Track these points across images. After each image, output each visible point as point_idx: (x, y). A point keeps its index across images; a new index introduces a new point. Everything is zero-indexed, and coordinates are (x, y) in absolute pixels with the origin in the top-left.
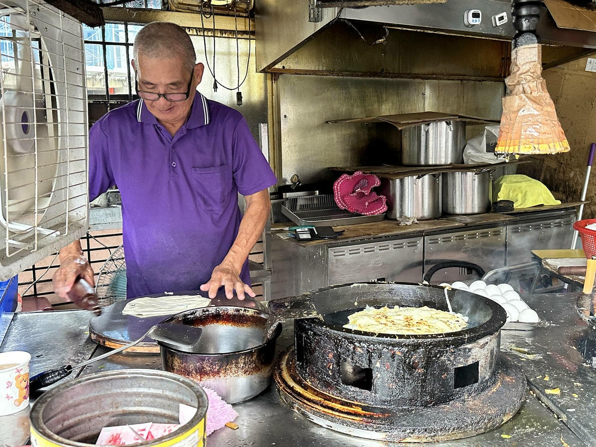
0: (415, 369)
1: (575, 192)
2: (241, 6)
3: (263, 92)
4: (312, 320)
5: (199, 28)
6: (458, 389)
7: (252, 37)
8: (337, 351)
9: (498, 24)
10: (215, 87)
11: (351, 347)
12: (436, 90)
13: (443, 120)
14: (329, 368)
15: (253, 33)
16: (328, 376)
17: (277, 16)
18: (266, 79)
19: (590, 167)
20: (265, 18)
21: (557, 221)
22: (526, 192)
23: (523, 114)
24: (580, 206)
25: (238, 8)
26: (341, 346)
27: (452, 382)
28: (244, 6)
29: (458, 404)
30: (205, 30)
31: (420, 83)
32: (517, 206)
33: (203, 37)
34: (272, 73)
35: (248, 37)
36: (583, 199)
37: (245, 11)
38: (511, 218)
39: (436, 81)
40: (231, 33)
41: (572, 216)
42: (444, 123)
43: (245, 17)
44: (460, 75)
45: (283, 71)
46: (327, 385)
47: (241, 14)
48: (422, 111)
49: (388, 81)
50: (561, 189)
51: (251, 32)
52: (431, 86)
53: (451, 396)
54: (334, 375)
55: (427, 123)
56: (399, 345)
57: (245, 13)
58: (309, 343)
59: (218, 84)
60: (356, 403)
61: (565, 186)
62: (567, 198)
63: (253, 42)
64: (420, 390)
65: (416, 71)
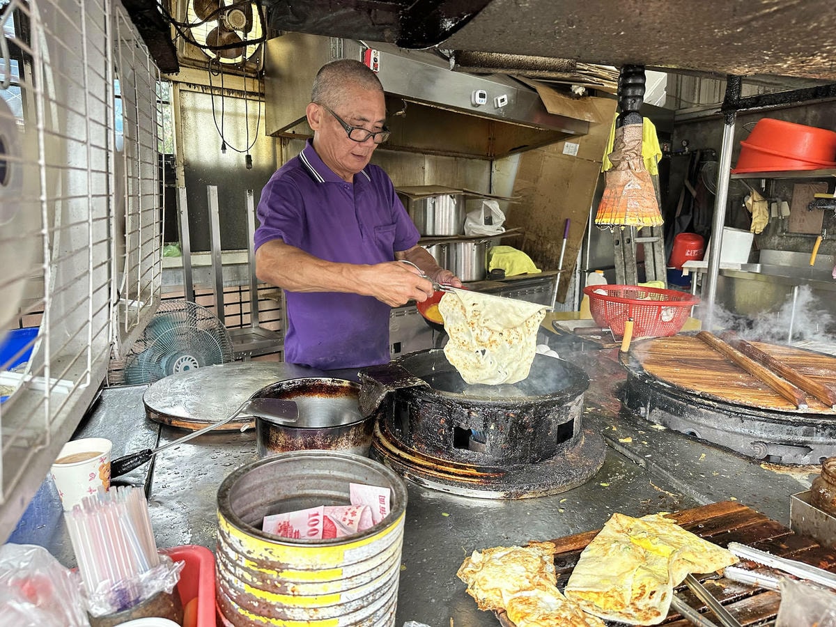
0: (526, 429)
1: (551, 261)
2: (250, 66)
3: (270, 156)
4: (419, 387)
5: (205, 86)
6: (559, 445)
7: (261, 99)
8: (450, 416)
9: (500, 106)
10: (224, 148)
11: (466, 411)
12: (435, 164)
13: (448, 194)
14: (441, 434)
15: (262, 95)
16: (439, 441)
17: (290, 80)
18: (274, 143)
19: (565, 240)
20: (276, 81)
21: (539, 287)
22: (513, 261)
23: (628, 188)
24: (557, 275)
25: (249, 68)
26: (455, 412)
27: (555, 440)
28: (253, 66)
29: (559, 458)
30: (212, 88)
31: (421, 157)
32: (507, 274)
33: (211, 96)
34: (281, 138)
35: (257, 98)
36: (560, 268)
37: (254, 71)
38: (505, 285)
39: (434, 156)
40: (238, 93)
41: (550, 283)
42: (448, 196)
43: (254, 78)
44: (454, 152)
45: (293, 136)
46: (438, 450)
47: (249, 74)
48: (422, 185)
49: (392, 154)
50: (539, 259)
51: (261, 93)
52: (430, 161)
53: (554, 451)
54: (445, 439)
55: (434, 196)
56: (514, 407)
57: (253, 73)
58: (416, 410)
59: (227, 146)
60: (469, 465)
61: (543, 256)
62: (544, 267)
63: (263, 104)
64: (529, 448)
65: (416, 145)
